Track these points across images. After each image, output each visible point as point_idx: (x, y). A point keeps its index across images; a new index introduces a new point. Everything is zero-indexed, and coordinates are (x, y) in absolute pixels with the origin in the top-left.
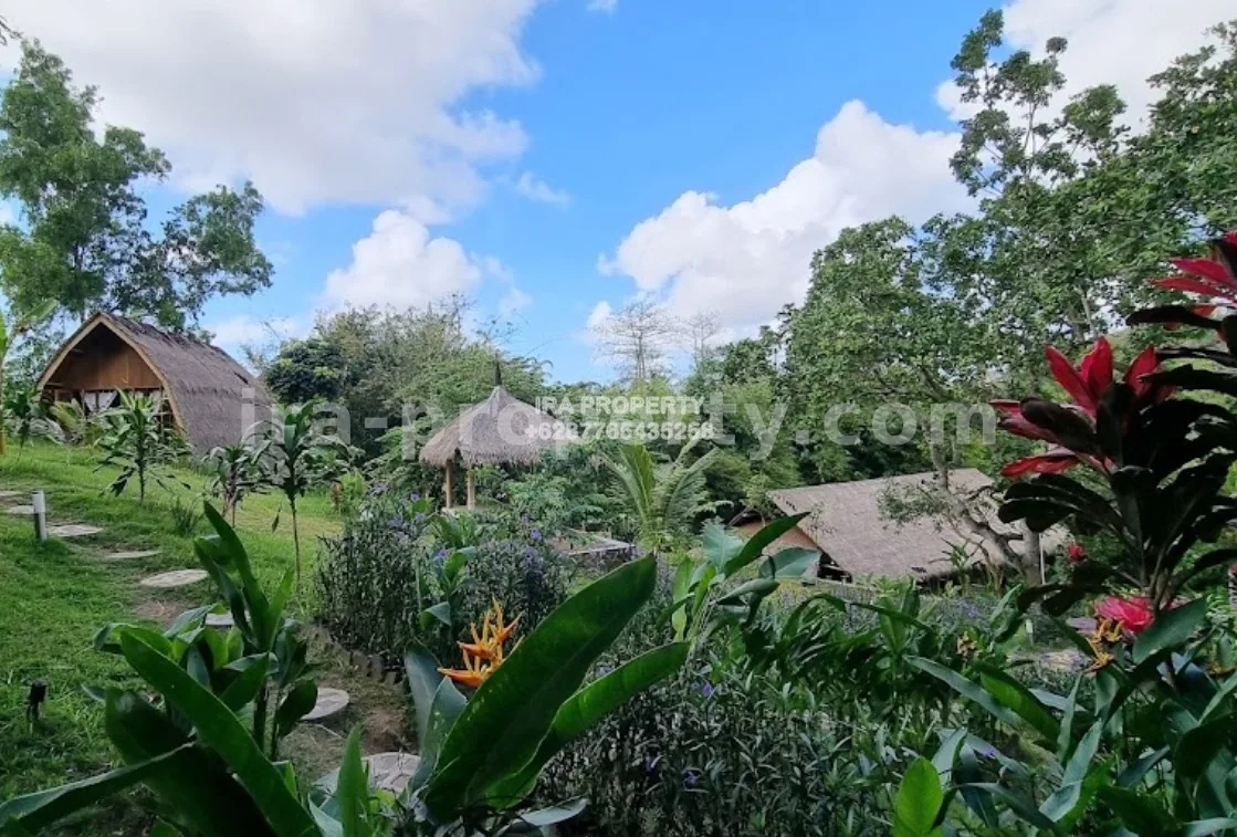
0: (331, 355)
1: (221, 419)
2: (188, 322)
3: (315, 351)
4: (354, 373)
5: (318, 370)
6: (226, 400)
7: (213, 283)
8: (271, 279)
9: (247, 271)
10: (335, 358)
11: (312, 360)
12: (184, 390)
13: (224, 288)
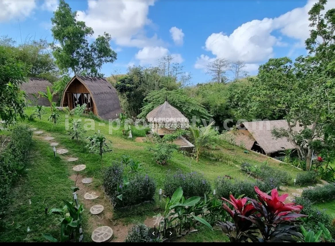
0: (131, 81)
1: (104, 100)
2: (98, 71)
3: (127, 80)
4: (137, 86)
5: (127, 85)
6: (105, 95)
7: (103, 60)
8: (117, 57)
9: (111, 56)
10: (131, 82)
11: (126, 82)
12: (95, 94)
13: (106, 61)
